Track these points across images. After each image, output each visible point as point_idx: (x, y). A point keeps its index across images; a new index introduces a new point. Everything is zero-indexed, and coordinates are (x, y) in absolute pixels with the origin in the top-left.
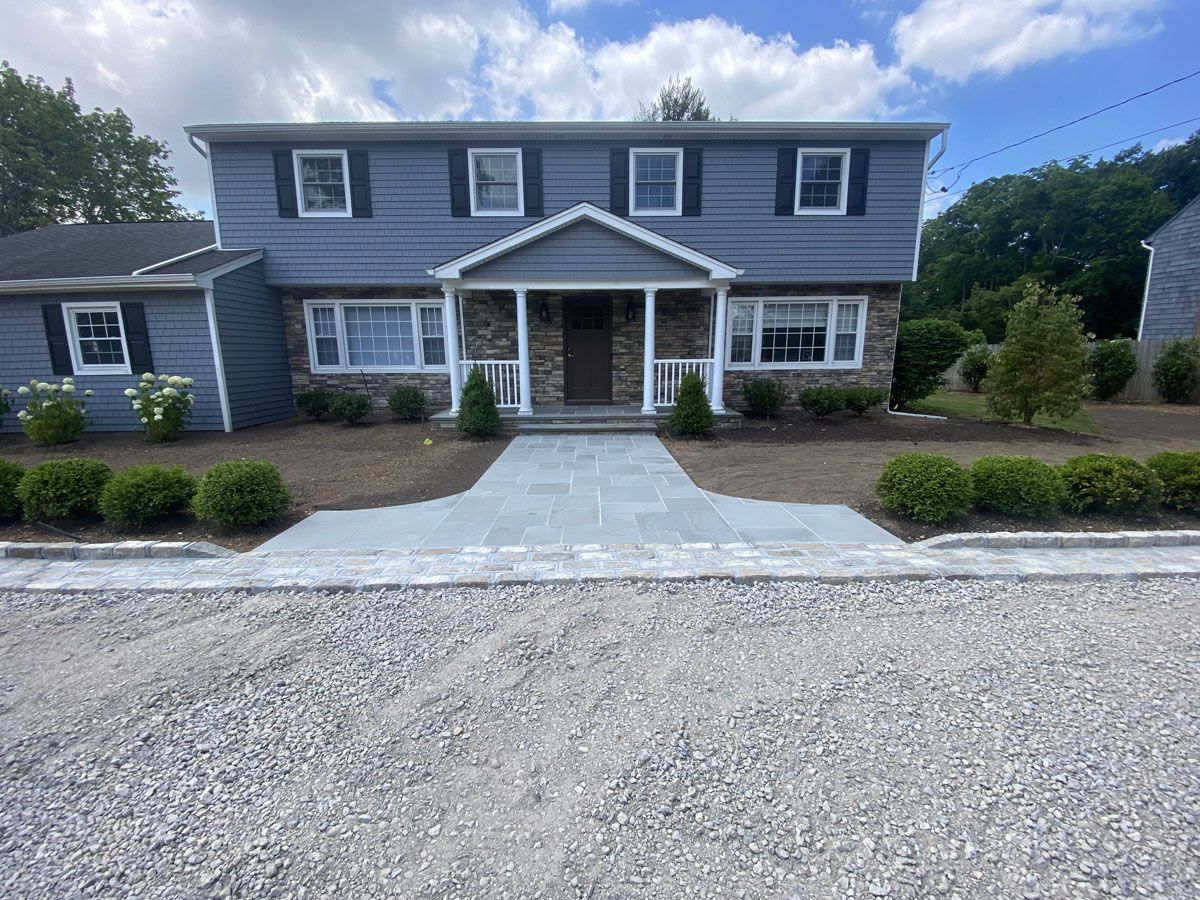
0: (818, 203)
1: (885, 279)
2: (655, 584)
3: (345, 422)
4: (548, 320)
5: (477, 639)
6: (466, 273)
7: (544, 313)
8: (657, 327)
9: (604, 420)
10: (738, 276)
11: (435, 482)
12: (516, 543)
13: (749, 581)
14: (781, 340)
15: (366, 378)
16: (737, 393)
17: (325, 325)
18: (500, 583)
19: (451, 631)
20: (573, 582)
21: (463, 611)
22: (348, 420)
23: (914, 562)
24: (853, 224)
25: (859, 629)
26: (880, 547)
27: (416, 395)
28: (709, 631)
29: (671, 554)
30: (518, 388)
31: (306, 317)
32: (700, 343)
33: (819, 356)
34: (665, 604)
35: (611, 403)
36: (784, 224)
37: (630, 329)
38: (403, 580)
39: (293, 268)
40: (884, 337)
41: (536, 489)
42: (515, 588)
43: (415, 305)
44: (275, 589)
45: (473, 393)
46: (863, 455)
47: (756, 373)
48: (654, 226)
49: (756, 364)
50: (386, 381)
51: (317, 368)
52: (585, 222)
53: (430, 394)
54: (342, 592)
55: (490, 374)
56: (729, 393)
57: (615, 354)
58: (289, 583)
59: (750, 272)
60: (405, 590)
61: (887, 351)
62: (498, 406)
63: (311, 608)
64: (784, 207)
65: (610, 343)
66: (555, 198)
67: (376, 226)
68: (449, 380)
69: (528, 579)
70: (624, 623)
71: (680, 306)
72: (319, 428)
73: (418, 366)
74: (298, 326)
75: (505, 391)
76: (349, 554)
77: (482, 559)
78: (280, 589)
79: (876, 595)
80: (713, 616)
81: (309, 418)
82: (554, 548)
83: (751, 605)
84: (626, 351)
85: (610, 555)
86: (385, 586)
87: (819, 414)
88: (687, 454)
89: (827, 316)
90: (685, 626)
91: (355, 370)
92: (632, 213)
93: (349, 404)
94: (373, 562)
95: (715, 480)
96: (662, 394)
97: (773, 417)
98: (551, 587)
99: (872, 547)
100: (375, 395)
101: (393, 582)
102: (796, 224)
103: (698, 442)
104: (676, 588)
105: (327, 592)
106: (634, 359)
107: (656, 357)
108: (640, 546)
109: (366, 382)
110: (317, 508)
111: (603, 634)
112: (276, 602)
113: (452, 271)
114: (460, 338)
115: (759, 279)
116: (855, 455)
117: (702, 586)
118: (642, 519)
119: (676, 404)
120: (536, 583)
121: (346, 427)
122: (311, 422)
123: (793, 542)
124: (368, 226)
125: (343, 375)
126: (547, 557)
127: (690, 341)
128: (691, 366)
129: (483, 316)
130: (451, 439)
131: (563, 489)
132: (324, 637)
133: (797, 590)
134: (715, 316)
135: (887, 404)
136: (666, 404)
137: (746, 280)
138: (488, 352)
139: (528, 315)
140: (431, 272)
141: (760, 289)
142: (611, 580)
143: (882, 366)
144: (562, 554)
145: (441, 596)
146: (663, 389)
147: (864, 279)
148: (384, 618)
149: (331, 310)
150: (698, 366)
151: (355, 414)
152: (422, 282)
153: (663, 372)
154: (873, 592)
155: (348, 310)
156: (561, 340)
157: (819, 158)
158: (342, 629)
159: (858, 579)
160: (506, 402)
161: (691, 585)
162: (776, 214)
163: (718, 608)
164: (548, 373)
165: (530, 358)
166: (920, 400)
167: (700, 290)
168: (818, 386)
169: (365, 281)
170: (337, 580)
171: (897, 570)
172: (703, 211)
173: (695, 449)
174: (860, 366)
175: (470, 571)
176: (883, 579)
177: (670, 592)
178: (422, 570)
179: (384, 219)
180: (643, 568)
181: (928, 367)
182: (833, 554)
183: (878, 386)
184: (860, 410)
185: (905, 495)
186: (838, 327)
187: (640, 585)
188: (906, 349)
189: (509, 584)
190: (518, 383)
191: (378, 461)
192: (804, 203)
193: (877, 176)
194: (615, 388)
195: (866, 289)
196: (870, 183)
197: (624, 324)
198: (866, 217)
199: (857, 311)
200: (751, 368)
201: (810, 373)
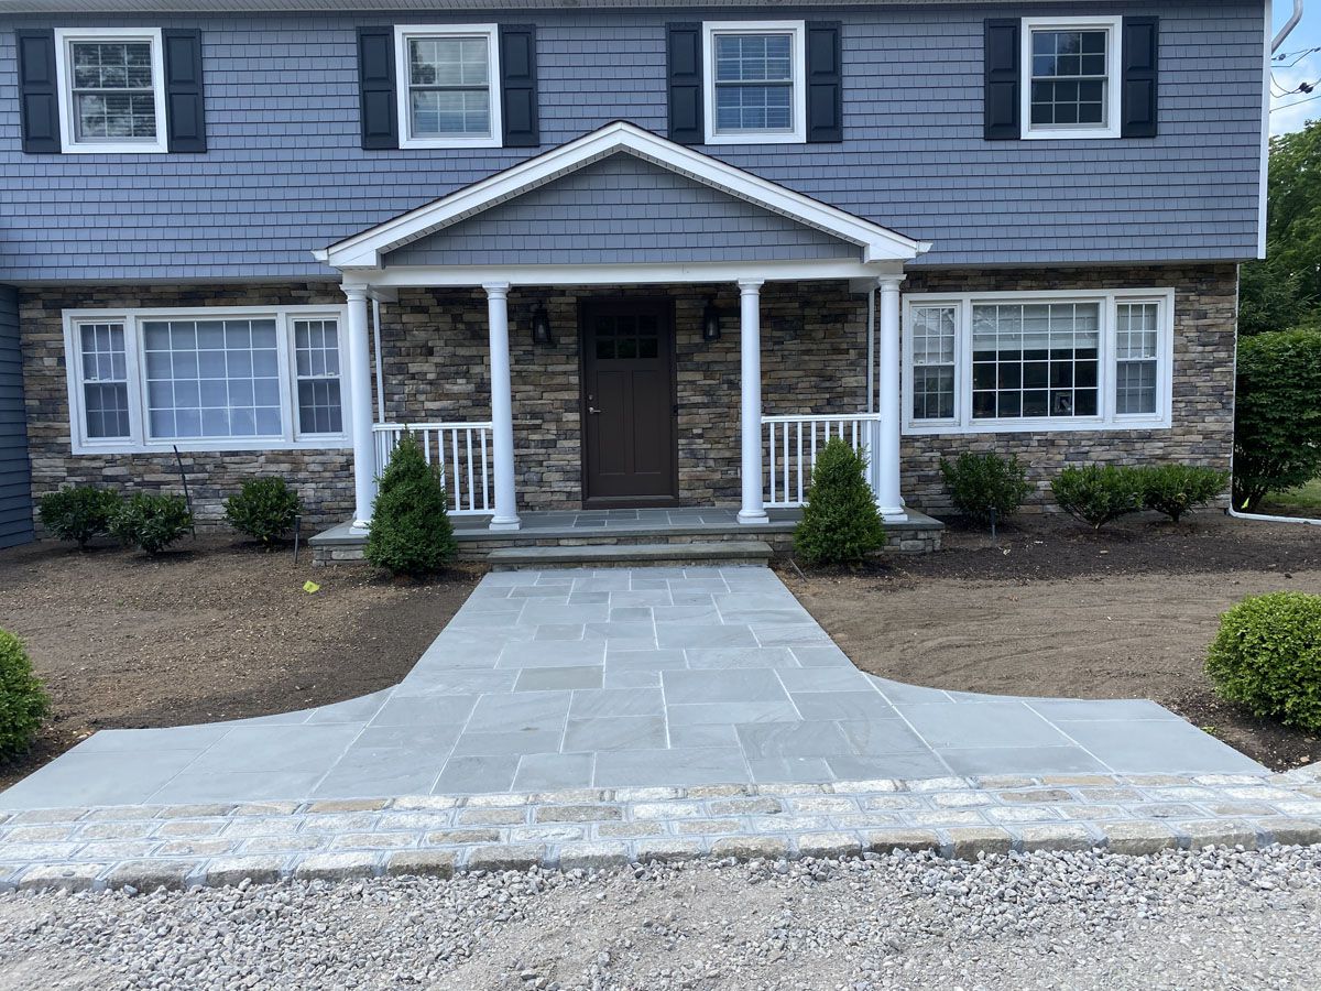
0: (1066, 117)
1: (1204, 255)
2: (783, 862)
3: (140, 551)
4: (550, 342)
5: (439, 975)
6: (389, 257)
7: (541, 330)
8: (765, 352)
9: (664, 537)
10: (919, 254)
11: (329, 670)
12: (501, 787)
13: (968, 852)
14: (1010, 375)
15: (185, 462)
16: (926, 480)
17: (104, 359)
18: (477, 866)
19: (387, 959)
20: (619, 861)
21: (407, 921)
22: (145, 547)
23: (1287, 807)
24: (1134, 155)
25: (1185, 938)
26: (1222, 781)
27: (283, 495)
28: (895, 949)
29: (814, 803)
30: (490, 476)
31: (67, 344)
32: (851, 381)
33: (1087, 405)
34: (805, 900)
35: (676, 503)
36: (1002, 157)
37: (710, 357)
38: (283, 862)
39: (45, 248)
40: (1210, 367)
41: (535, 679)
42: (506, 875)
43: (284, 318)
44: (27, 885)
45: (400, 489)
46: (1181, 600)
47: (967, 441)
48: (752, 162)
49: (963, 422)
50: (222, 466)
51: (83, 444)
52: (621, 158)
53: (308, 492)
54: (162, 888)
55: (434, 448)
56: (914, 481)
57: (683, 406)
58: (55, 872)
59: (943, 246)
60: (289, 883)
61: (1218, 393)
62: (450, 513)
63: (104, 922)
64: (1002, 125)
65: (672, 385)
66: (561, 112)
67: (214, 169)
68: (350, 463)
69: (532, 857)
70: (727, 939)
71: (808, 312)
72: (86, 564)
73: (288, 436)
74: (50, 362)
75: (464, 483)
76: (172, 814)
77: (437, 819)
78: (38, 885)
79: (1218, 874)
80: (900, 921)
81: (67, 544)
82: (578, 797)
83: (974, 897)
84: (705, 399)
85: (691, 807)
86: (249, 874)
87: (1094, 520)
88: (834, 603)
89: (1096, 326)
90: (847, 941)
91: (163, 445)
92: (710, 136)
93: (150, 515)
94: (221, 829)
95: (894, 654)
96: (780, 484)
97: (1003, 528)
98: (578, 872)
99: (1205, 780)
100: (200, 496)
101: (265, 866)
102: (1027, 157)
103: (855, 579)
104: (827, 869)
105: (133, 890)
106: (720, 415)
107: (766, 411)
108: (750, 790)
109: (182, 470)
110: (97, 725)
111: (686, 959)
112: (31, 911)
113: (361, 253)
114: (374, 377)
115: (961, 259)
116: (1167, 600)
117: (877, 864)
118: (752, 736)
119: (807, 504)
120: (547, 866)
121: (141, 560)
122: (71, 552)
123: (1050, 773)
124: (197, 169)
125: (136, 456)
126: (566, 814)
127: (830, 379)
128: (834, 428)
129: (420, 335)
130: (354, 582)
131: (590, 677)
132: (134, 976)
133: (1061, 866)
134: (878, 329)
135: (1226, 497)
136: (787, 504)
137: (936, 260)
138: (429, 405)
139: (511, 334)
140: (321, 256)
141: (965, 278)
142: (697, 857)
143: (1211, 423)
144: (595, 809)
145: (360, 893)
146: (780, 473)
148: (251, 938)
149: (118, 329)
150: (848, 427)
151: (161, 536)
152: (300, 272)
153: (779, 440)
154: (1210, 868)
155: (151, 328)
156: (574, 380)
157: (1061, 33)
158: (169, 960)
159: (1181, 844)
160: (465, 505)
161: (856, 863)
162: (987, 138)
163: (909, 905)
164: (552, 444)
165: (515, 417)
166: (1293, 490)
167: (845, 282)
168: (1088, 464)
169: (189, 273)
170: (151, 863)
171: (1254, 824)
172: (847, 134)
173: (850, 594)
174: (1168, 424)
175: (415, 843)
176: (1229, 841)
177: (815, 878)
178: (320, 841)
179: (229, 156)
180: (762, 830)
181: (1300, 424)
182: (1129, 795)
183: (1205, 462)
184: (1175, 511)
185: (1265, 677)
186: (1121, 349)
187: (754, 865)
188: (1257, 388)
189: (494, 867)
190: (490, 465)
191: (210, 629)
192: (1039, 117)
193: (1175, 65)
194: (683, 474)
195: (1169, 276)
196: (1162, 78)
197: (699, 348)
198: (1159, 142)
199: (1154, 316)
200: (955, 431)
201: (1072, 438)
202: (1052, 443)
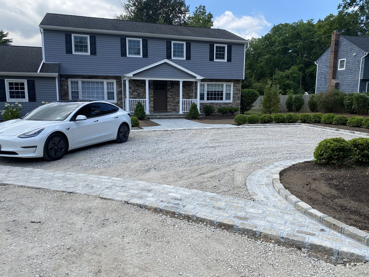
0: (220, 58)
1: (237, 78)
14: (212, 94)
24: (229, 64)
31: (69, 84)
32: (191, 95)
33: (222, 99)
35: (167, 112)
36: (212, 63)
39: (69, 69)
40: (237, 94)
43: (105, 82)
47: (206, 103)
48: (177, 62)
49: (205, 101)
56: (201, 108)
57: (168, 97)
61: (238, 98)
64: (212, 59)
65: (166, 94)
66: (151, 53)
67: (97, 58)
73: (105, 101)
74: (66, 87)
84: (171, 97)
87: (223, 114)
89: (223, 88)
92: (172, 58)
96: (185, 109)
97: (212, 115)
102: (215, 64)
113: (130, 75)
124: (95, 58)
127: (189, 94)
134: (195, 87)
135: (239, 112)
141: (207, 80)
143: (237, 102)
146: (185, 107)
147: (232, 78)
149: (77, 82)
150: (195, 101)
155: (83, 82)
156: (153, 93)
157: (219, 47)
162: (210, 61)
166: (248, 111)
167: (193, 81)
168: (222, 107)
172: (191, 59)
174: (232, 102)
179: (100, 56)
181: (249, 102)
183: (237, 107)
184: (233, 113)
186: (226, 91)
188: (243, 97)
192: (216, 58)
193: (234, 52)
194: (168, 108)
195: (233, 81)
196: (232, 54)
197: (171, 89)
198: (232, 63)
199: (230, 86)
200: (204, 102)
201: (220, 103)
202: (217, 104)
